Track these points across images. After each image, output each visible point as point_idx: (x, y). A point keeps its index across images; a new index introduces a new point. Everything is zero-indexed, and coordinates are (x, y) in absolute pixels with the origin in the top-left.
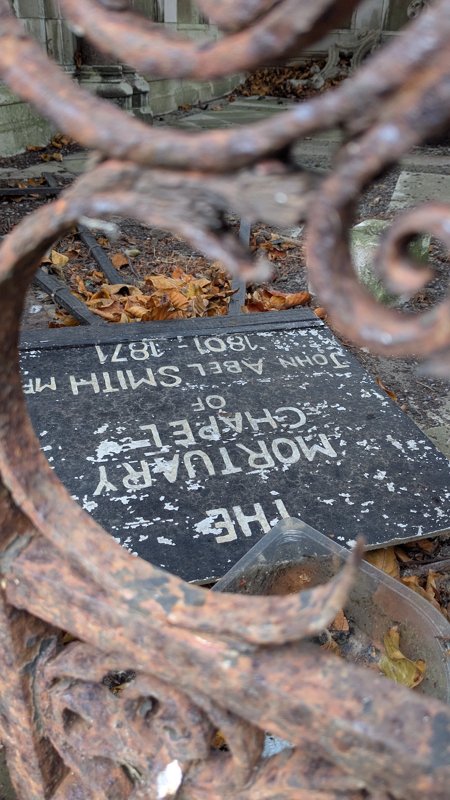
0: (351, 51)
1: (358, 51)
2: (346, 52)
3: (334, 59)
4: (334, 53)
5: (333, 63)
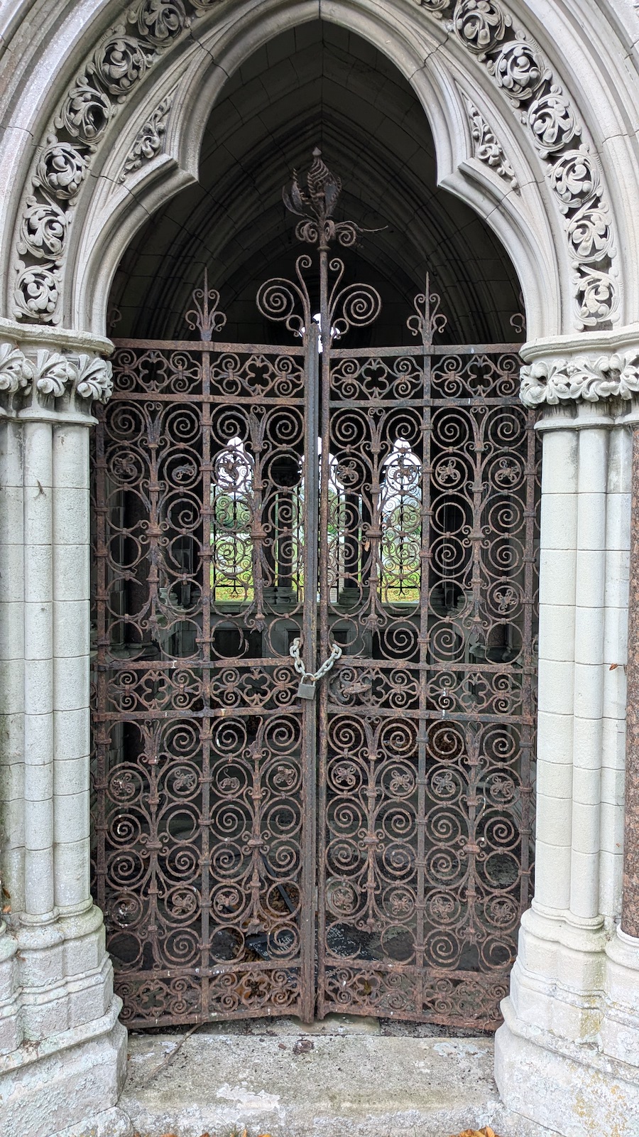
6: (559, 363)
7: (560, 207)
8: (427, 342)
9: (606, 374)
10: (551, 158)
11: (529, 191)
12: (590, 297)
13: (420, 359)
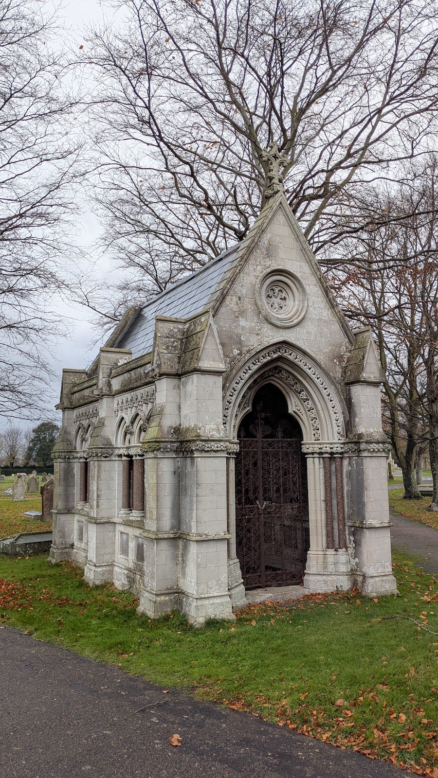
6: (311, 446)
7: (310, 419)
8: (280, 438)
9: (320, 449)
10: (309, 411)
11: (305, 415)
12: (316, 435)
13: (279, 441)
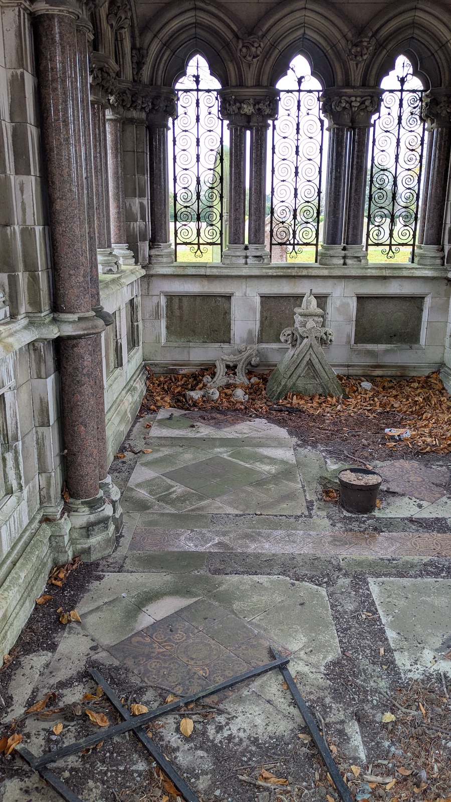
0: (235, 363)
1: (241, 363)
2: (231, 364)
3: (222, 370)
4: (222, 366)
5: (222, 374)
